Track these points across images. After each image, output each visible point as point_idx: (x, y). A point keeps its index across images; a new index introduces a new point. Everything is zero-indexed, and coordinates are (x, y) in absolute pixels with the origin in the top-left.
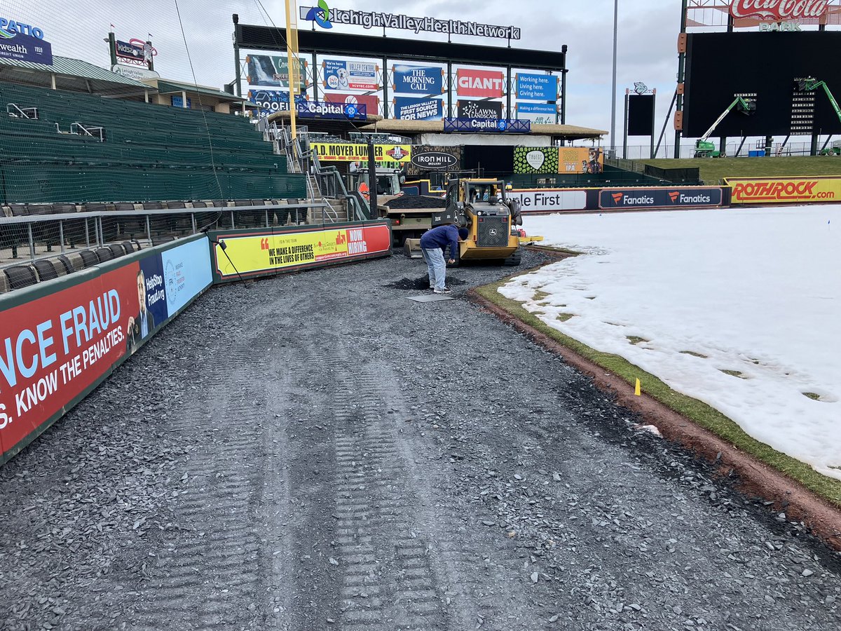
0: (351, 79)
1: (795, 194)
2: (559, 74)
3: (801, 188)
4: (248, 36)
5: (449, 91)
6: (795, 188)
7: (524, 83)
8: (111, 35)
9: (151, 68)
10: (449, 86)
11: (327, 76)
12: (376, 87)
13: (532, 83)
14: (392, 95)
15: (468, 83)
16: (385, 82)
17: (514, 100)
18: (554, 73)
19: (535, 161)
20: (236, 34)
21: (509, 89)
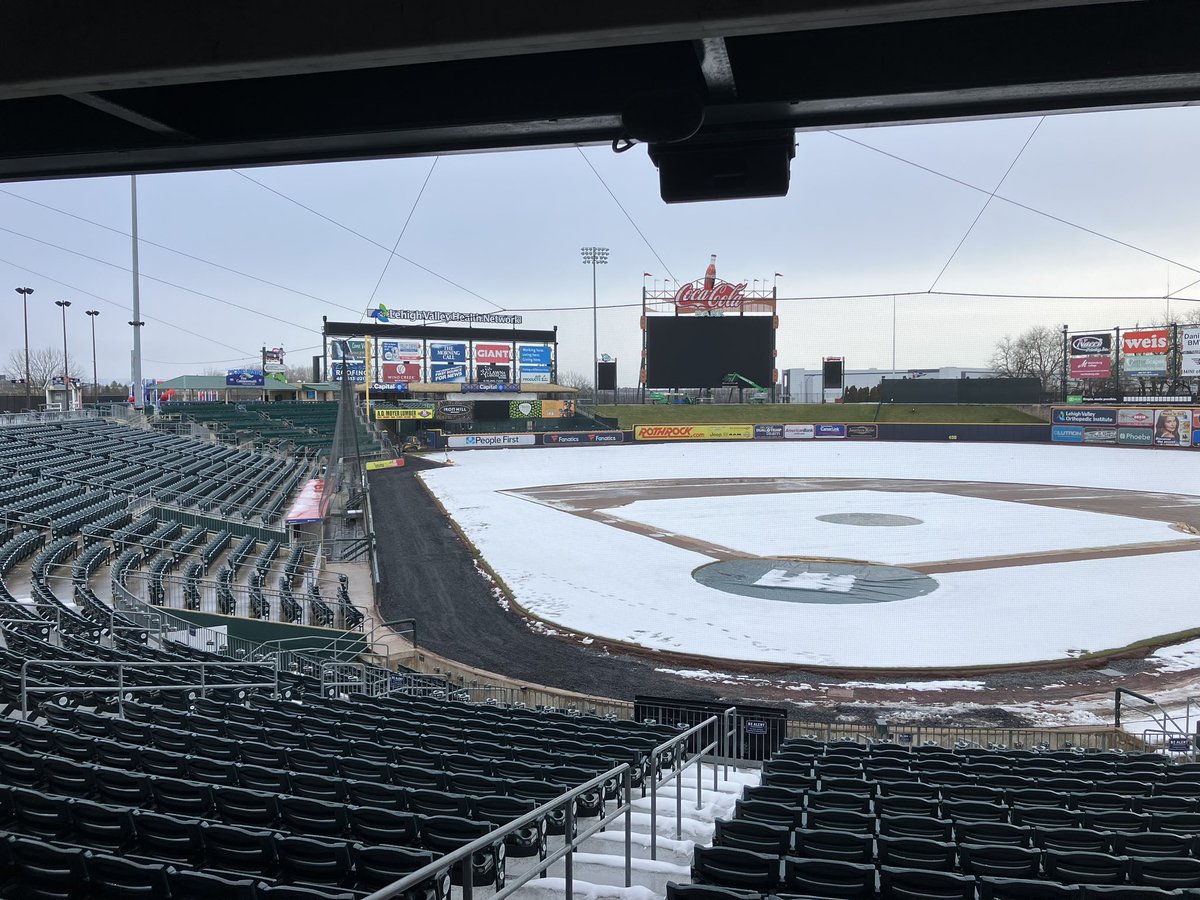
0: (401, 354)
1: (680, 434)
2: (552, 346)
3: (683, 431)
4: (332, 329)
5: (471, 359)
6: (679, 431)
7: (526, 352)
8: (264, 348)
9: (282, 363)
10: (471, 356)
11: (384, 352)
12: (419, 358)
13: (532, 353)
14: (429, 363)
15: (484, 354)
16: (425, 355)
17: (518, 364)
18: (549, 345)
19: (526, 410)
20: (325, 327)
21: (514, 357)
